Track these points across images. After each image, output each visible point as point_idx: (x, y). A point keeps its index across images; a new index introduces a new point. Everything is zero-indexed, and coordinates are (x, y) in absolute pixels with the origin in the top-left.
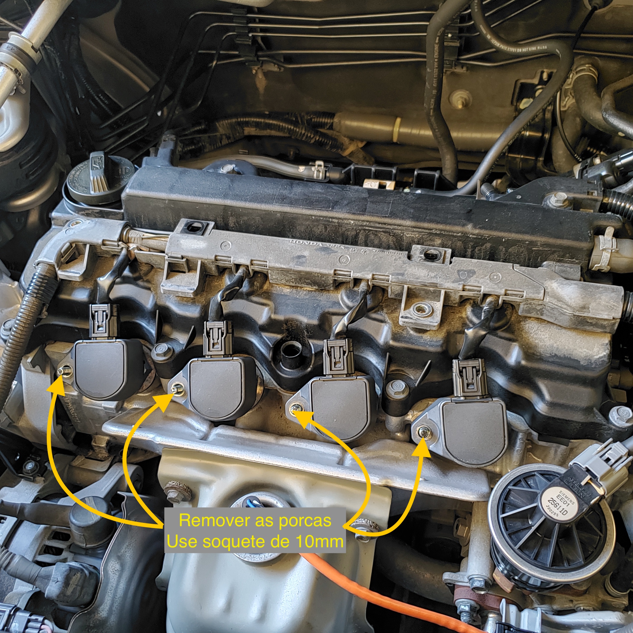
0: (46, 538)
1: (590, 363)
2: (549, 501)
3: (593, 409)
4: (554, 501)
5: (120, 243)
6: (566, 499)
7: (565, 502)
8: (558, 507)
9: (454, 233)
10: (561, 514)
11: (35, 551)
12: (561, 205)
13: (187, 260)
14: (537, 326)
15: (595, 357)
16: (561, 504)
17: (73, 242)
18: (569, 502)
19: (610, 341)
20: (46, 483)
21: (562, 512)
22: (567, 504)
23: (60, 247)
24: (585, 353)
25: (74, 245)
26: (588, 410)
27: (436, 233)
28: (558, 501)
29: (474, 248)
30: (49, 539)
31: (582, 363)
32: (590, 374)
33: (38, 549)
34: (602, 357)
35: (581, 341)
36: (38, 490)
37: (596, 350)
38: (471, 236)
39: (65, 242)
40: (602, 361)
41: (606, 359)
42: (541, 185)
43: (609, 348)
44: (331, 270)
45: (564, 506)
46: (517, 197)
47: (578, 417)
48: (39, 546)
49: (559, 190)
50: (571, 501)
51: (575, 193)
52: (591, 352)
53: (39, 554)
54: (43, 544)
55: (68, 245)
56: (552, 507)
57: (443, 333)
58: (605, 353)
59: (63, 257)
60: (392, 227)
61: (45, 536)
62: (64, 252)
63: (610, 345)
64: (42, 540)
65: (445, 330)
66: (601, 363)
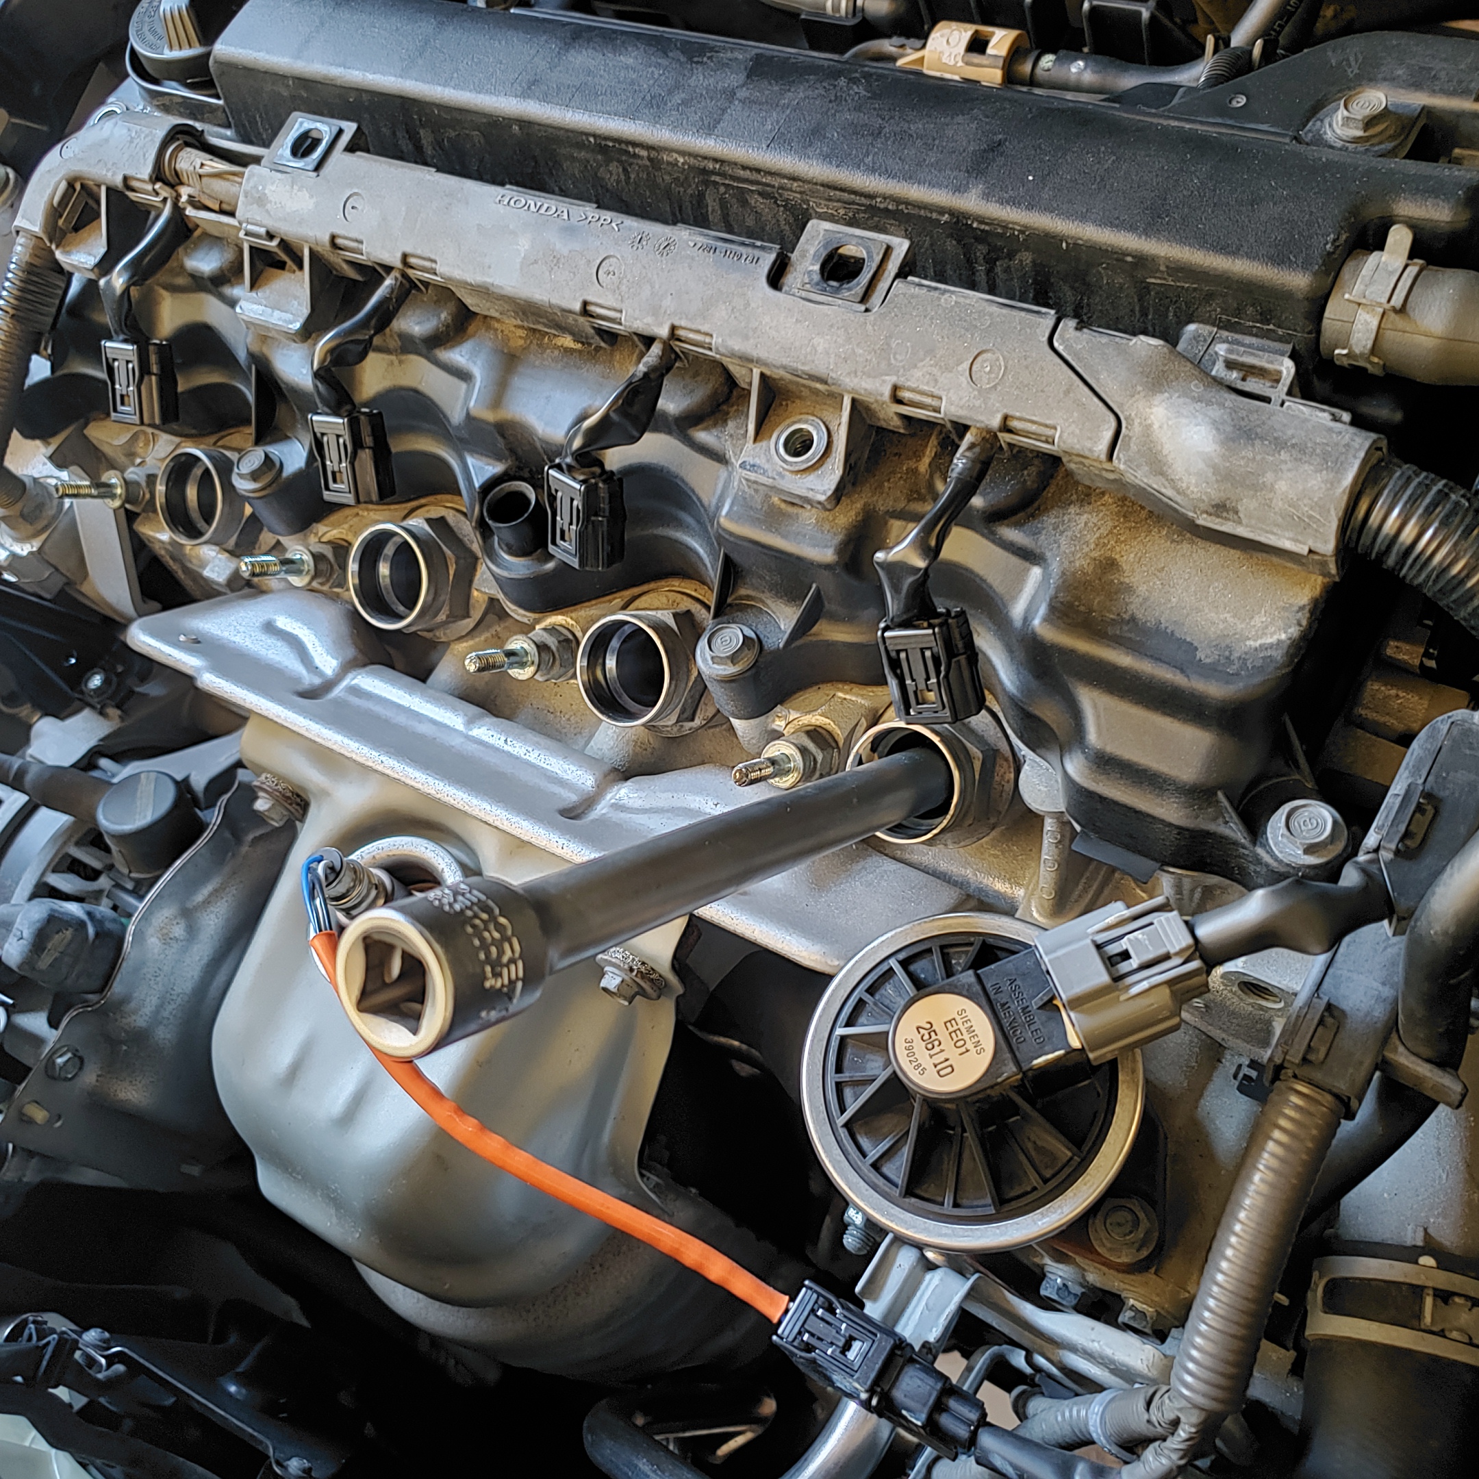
0: (74, 840)
1: (1228, 658)
2: (918, 1028)
3: (1216, 794)
4: (931, 1030)
5: (158, 186)
6: (966, 1036)
7: (959, 1044)
8: (937, 1049)
9: (931, 211)
10: (935, 1070)
11: (45, 863)
12: (1360, 133)
13: (282, 240)
14: (1110, 524)
15: (1251, 643)
16: (947, 1044)
17: (76, 179)
18: (969, 1045)
19: (1315, 602)
20: (126, 723)
21: (939, 1067)
22: (963, 1049)
23: (49, 191)
24: (1221, 626)
25: (78, 187)
26: (1199, 795)
27: (886, 210)
28: (943, 1035)
29: (991, 262)
30: (77, 844)
31: (1200, 655)
32: (1214, 690)
33: (52, 860)
34: (1271, 646)
35: (1225, 586)
36: (102, 736)
37: (1258, 620)
38: (975, 225)
39: (57, 179)
40: (1264, 658)
41: (1278, 655)
42: (1334, 62)
43: (1304, 623)
44: (575, 299)
45: (952, 1053)
46: (1234, 104)
47: (1170, 811)
48: (56, 855)
49: (1385, 79)
50: (977, 1044)
51: (1433, 92)
52: (1240, 626)
53: (54, 871)
54: (64, 851)
55: (63, 185)
56: (919, 1046)
57: (853, 513)
58: (1283, 636)
59: (61, 216)
60: (776, 182)
61: (71, 836)
62: (60, 203)
63: (1312, 612)
64: (65, 843)
65: (859, 505)
66: (1259, 663)
